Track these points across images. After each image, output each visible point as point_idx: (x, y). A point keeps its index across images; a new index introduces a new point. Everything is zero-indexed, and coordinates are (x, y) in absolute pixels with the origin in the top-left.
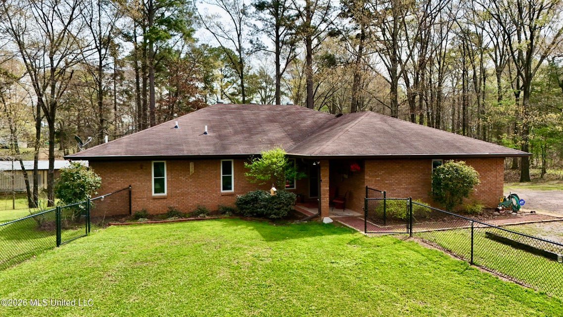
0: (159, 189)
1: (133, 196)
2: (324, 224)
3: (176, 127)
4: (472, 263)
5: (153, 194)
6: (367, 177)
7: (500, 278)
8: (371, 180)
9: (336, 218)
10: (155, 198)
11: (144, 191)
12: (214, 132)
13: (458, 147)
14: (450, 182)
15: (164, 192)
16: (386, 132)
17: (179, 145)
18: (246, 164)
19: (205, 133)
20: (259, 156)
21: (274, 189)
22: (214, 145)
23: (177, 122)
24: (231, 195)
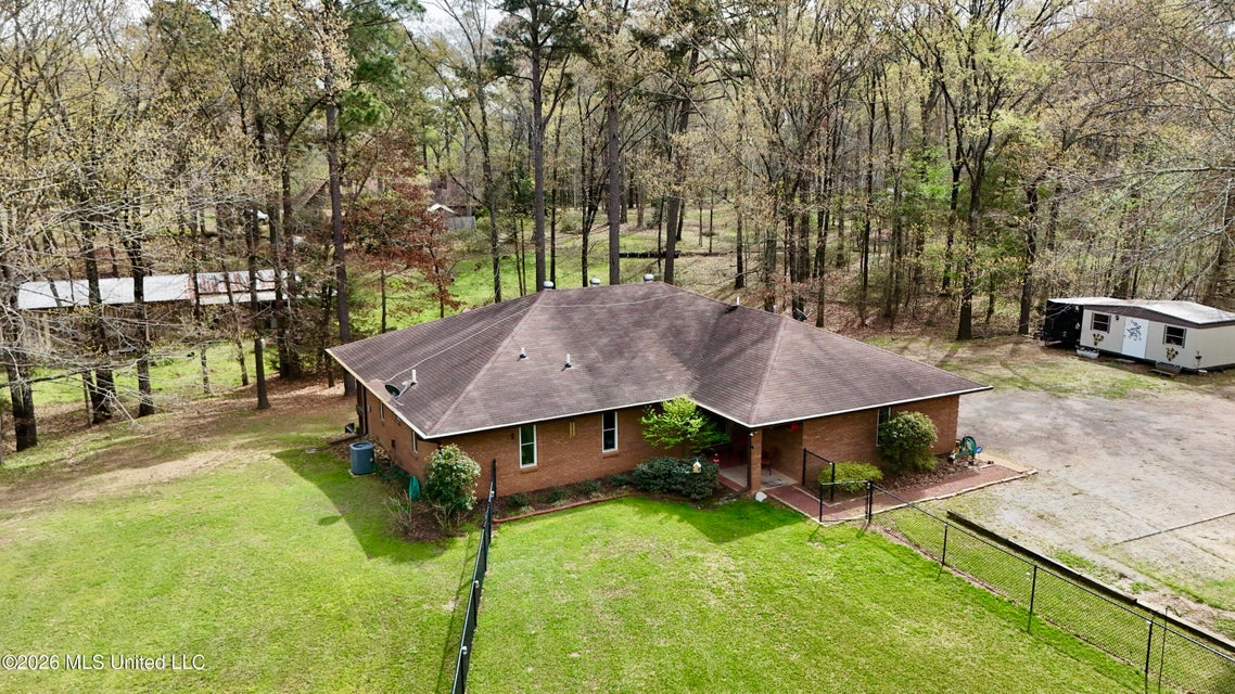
0: (528, 458)
1: (498, 473)
2: (758, 502)
3: (522, 356)
4: (943, 564)
5: (521, 467)
6: (805, 437)
7: (973, 583)
8: (809, 442)
9: (770, 491)
10: (523, 473)
11: (510, 465)
12: (577, 363)
13: (909, 388)
14: (905, 443)
15: (532, 461)
16: (819, 364)
17: (547, 395)
18: (643, 419)
19: (567, 366)
20: (658, 408)
21: (697, 465)
22: (591, 388)
23: (523, 352)
24: (615, 455)
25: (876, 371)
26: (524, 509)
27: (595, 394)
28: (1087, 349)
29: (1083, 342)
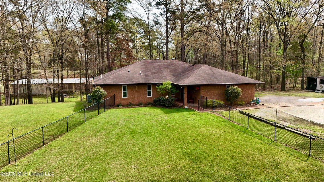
1: (115, 98)
2: (185, 108)
3: (129, 71)
4: (229, 120)
5: (123, 98)
6: (201, 92)
7: (235, 123)
9: (189, 107)
11: (119, 96)
12: (144, 73)
13: (236, 81)
14: (231, 94)
15: (126, 97)
16: (210, 74)
17: (131, 79)
18: (157, 87)
19: (140, 74)
20: (161, 84)
21: (167, 96)
22: (144, 79)
23: (129, 70)
24: (151, 98)
25: (227, 77)
26: (120, 107)
27: (145, 80)
28: (318, 90)
29: (317, 89)
